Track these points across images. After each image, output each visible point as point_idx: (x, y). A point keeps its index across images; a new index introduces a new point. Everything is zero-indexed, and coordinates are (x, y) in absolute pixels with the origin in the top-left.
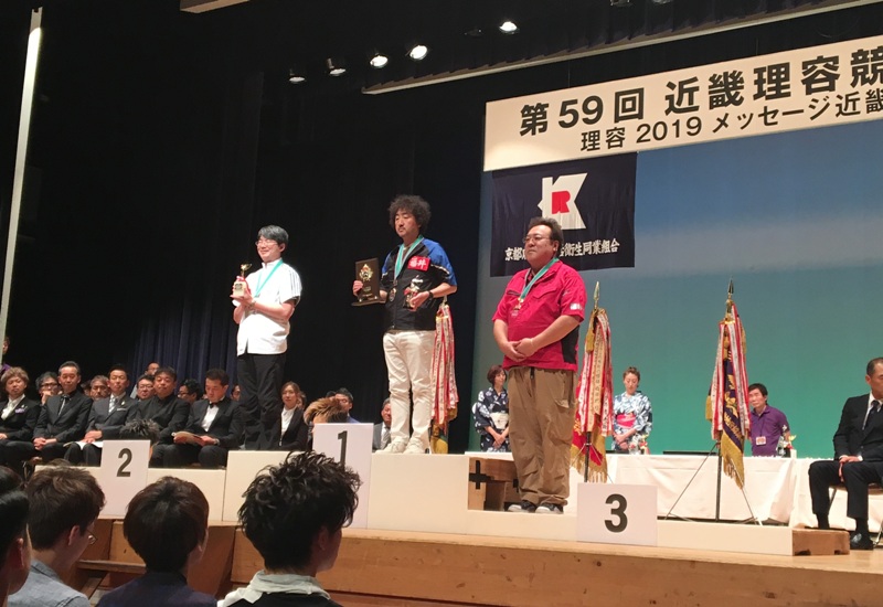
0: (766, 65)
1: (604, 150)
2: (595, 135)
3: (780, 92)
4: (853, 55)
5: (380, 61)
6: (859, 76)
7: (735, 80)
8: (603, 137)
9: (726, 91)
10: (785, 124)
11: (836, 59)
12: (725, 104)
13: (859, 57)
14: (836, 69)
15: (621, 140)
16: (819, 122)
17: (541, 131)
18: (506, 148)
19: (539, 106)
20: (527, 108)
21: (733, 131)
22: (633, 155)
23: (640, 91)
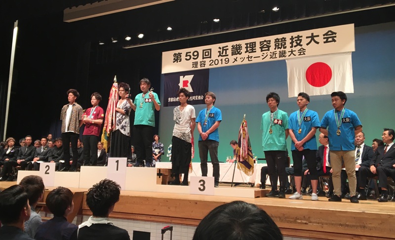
0: (249, 42)
1: (199, 68)
2: (196, 63)
3: (253, 51)
4: (275, 40)
5: (128, 38)
6: (277, 46)
7: (240, 47)
8: (199, 64)
9: (236, 50)
10: (254, 61)
11: (270, 41)
12: (237, 54)
13: (277, 40)
14: (270, 44)
15: (205, 65)
16: (264, 60)
17: (180, 61)
18: (169, 66)
19: (179, 53)
20: (175, 54)
21: (239, 63)
22: (208, 69)
23: (210, 50)
